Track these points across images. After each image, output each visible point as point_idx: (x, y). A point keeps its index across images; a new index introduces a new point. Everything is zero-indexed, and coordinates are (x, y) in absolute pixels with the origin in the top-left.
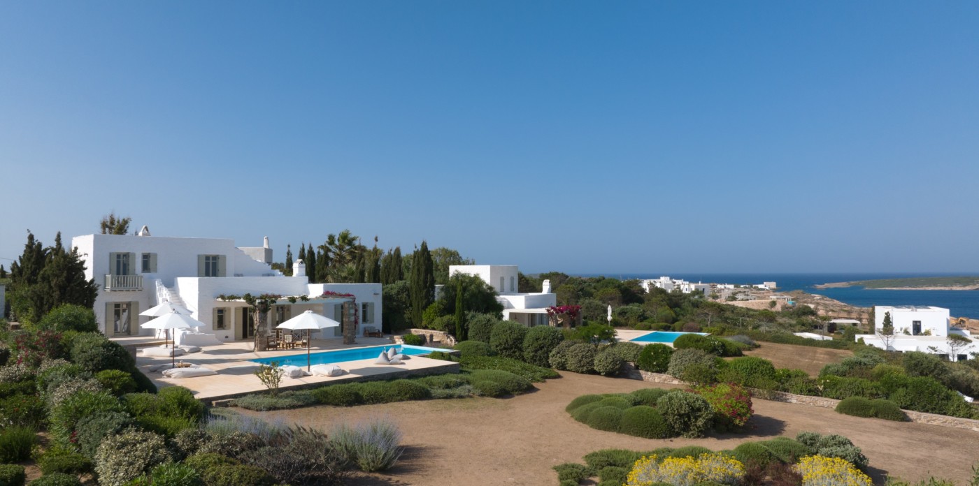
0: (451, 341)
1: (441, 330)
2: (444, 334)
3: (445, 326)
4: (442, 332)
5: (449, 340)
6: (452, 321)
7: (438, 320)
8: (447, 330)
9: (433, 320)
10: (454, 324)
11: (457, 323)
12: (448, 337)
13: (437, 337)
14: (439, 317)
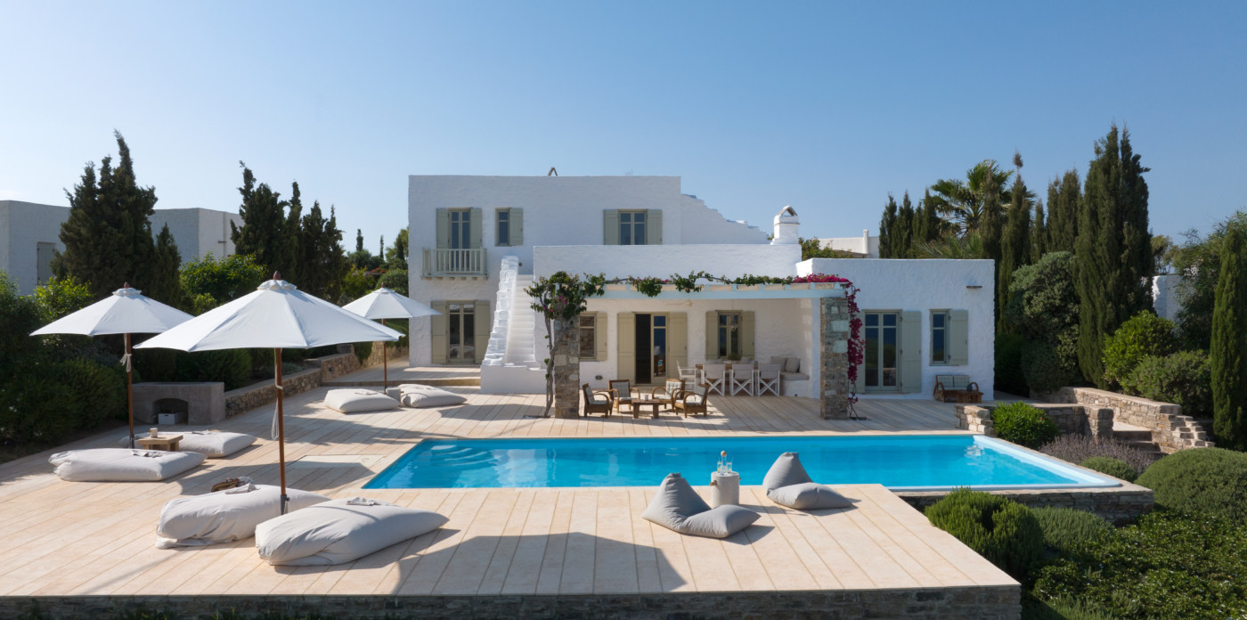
0: (1186, 436)
1: (1156, 399)
2: (1163, 410)
3: (1171, 386)
4: (1158, 405)
5: (1177, 433)
6: (1199, 371)
7: (1149, 366)
8: (1178, 398)
9: (1133, 364)
10: (1206, 378)
11: (1214, 379)
12: (1180, 424)
13: (1140, 419)
14: (1154, 357)
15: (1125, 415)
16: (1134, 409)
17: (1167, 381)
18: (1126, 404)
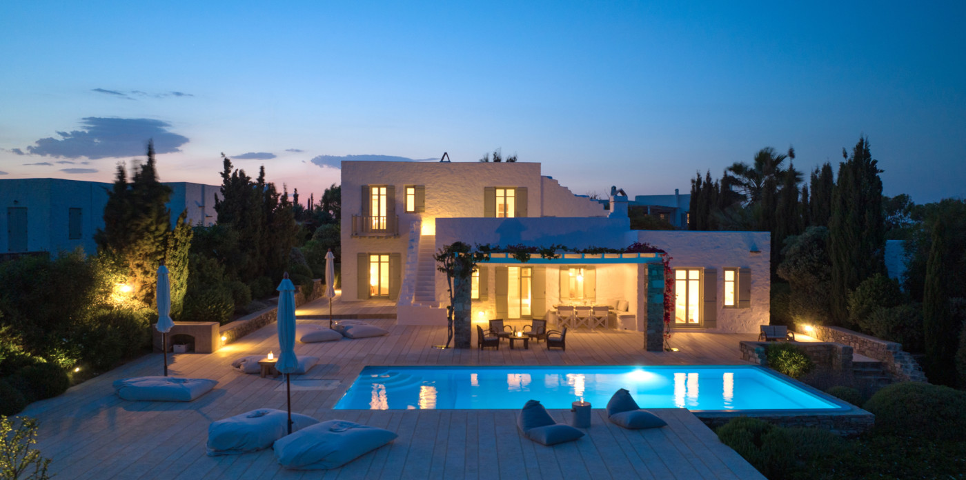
0: (905, 366)
1: (884, 338)
2: (889, 347)
3: (896, 330)
4: (885, 343)
5: (898, 364)
6: (915, 320)
7: (879, 315)
9: (868, 312)
10: (921, 325)
11: (926, 326)
12: (901, 357)
13: (873, 352)
14: (883, 308)
15: (863, 349)
16: (869, 345)
17: (893, 326)
18: (863, 342)
